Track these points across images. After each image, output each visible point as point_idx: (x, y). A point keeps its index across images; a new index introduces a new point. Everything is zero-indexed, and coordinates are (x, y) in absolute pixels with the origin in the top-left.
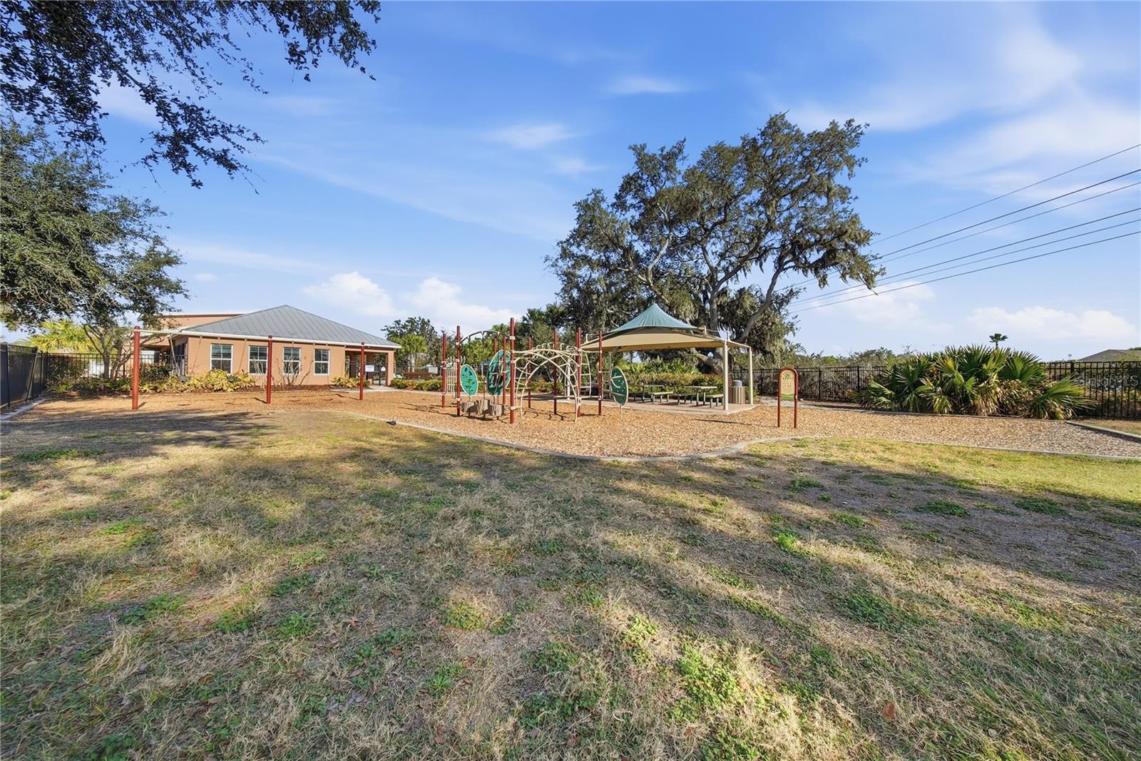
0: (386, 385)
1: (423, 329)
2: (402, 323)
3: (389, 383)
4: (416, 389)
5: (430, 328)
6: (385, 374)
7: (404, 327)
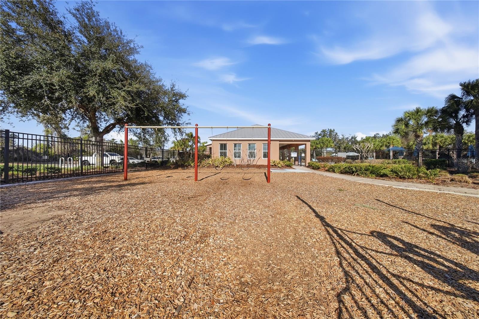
0: (305, 166)
1: (330, 135)
2: (319, 133)
3: (307, 165)
4: (328, 171)
5: (335, 134)
6: (305, 159)
7: (320, 135)
